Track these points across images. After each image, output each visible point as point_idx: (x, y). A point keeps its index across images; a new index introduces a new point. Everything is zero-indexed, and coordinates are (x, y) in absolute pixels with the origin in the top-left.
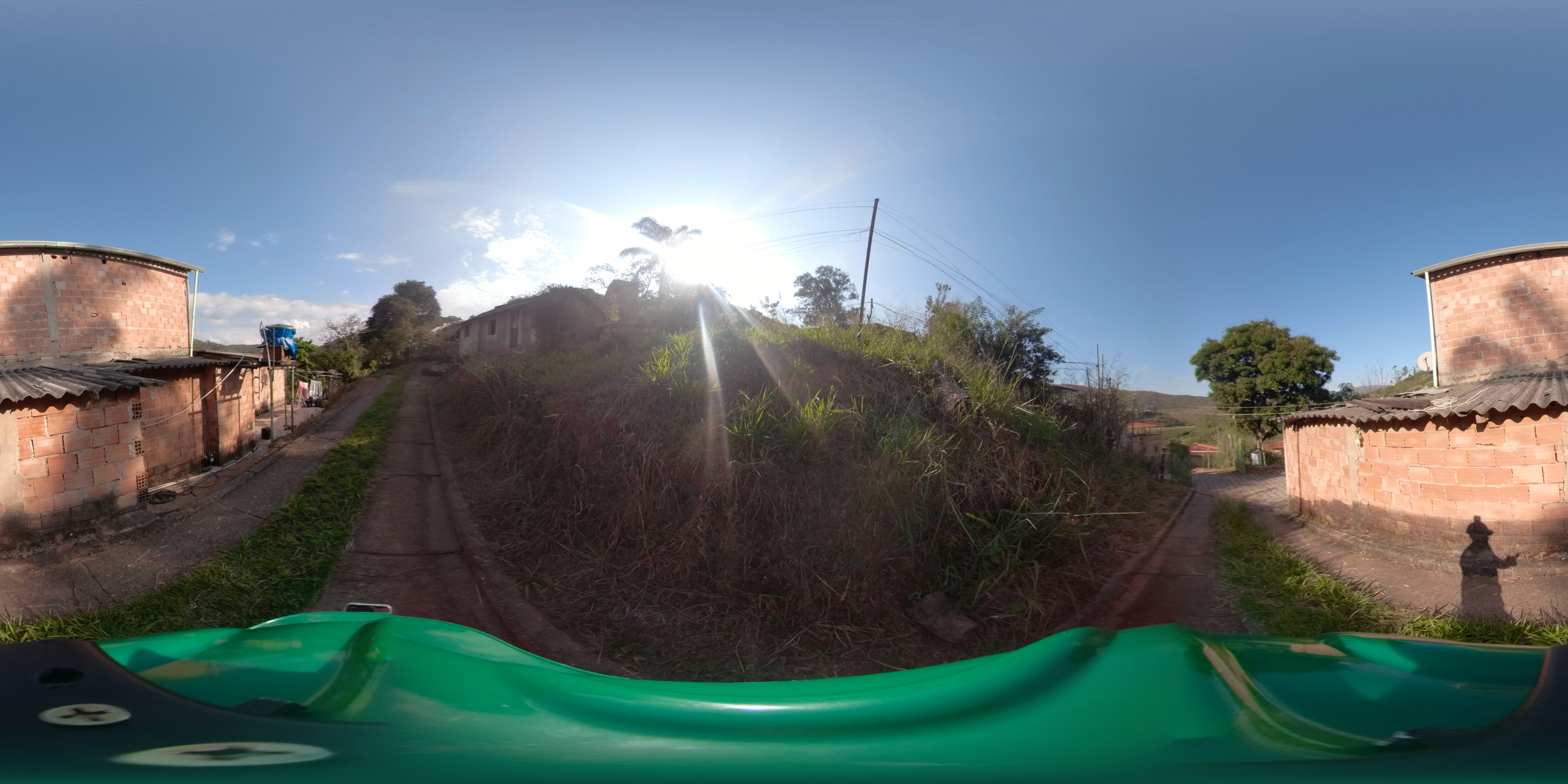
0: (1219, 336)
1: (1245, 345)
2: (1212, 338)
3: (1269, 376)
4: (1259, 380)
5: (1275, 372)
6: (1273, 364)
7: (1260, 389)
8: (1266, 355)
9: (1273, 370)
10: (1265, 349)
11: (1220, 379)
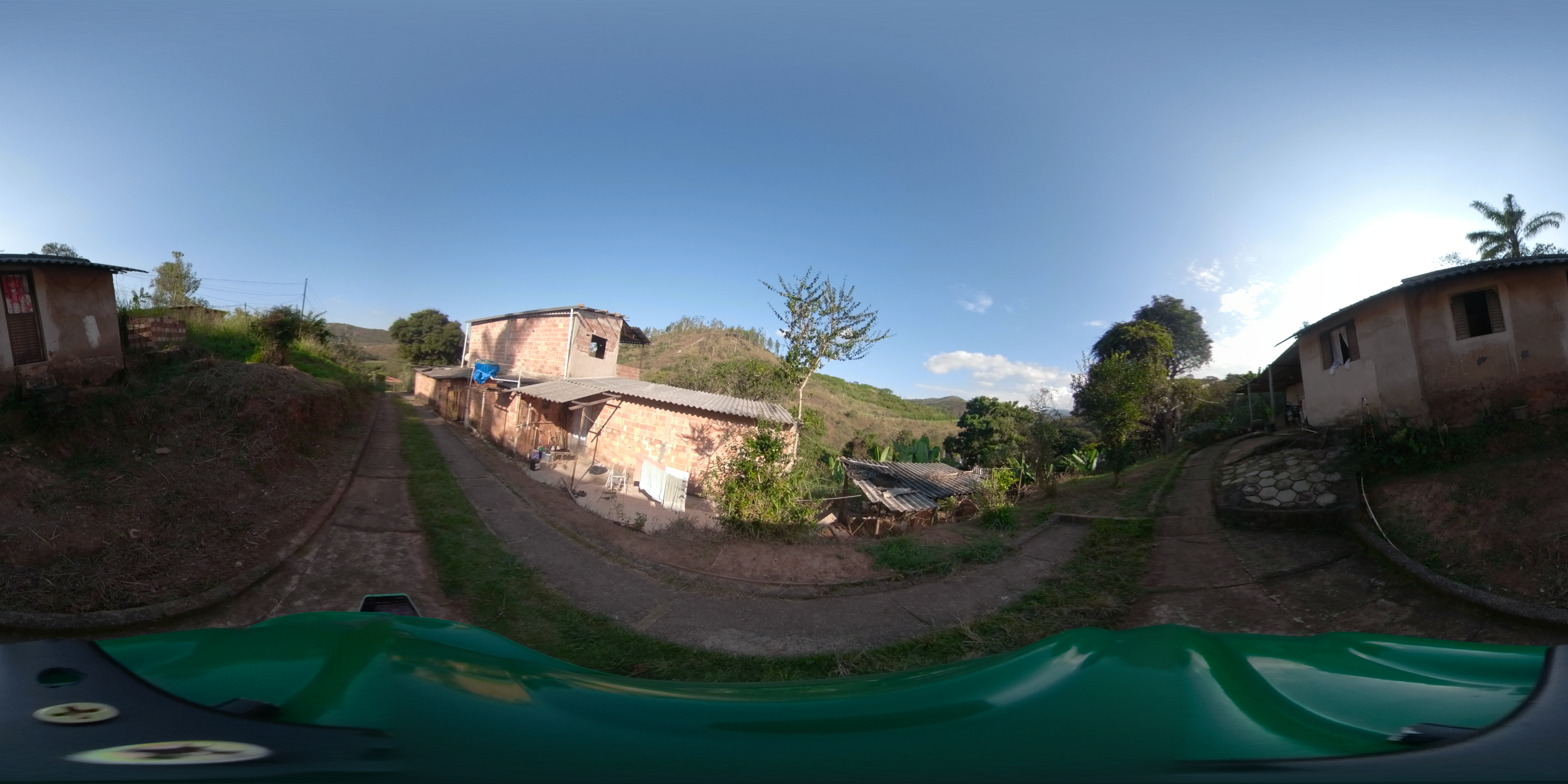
0: (406, 316)
1: (419, 326)
2: (402, 318)
3: (428, 345)
4: (423, 346)
5: (430, 344)
6: (431, 339)
7: (423, 351)
8: (429, 334)
9: (430, 343)
10: (428, 330)
11: (403, 341)
